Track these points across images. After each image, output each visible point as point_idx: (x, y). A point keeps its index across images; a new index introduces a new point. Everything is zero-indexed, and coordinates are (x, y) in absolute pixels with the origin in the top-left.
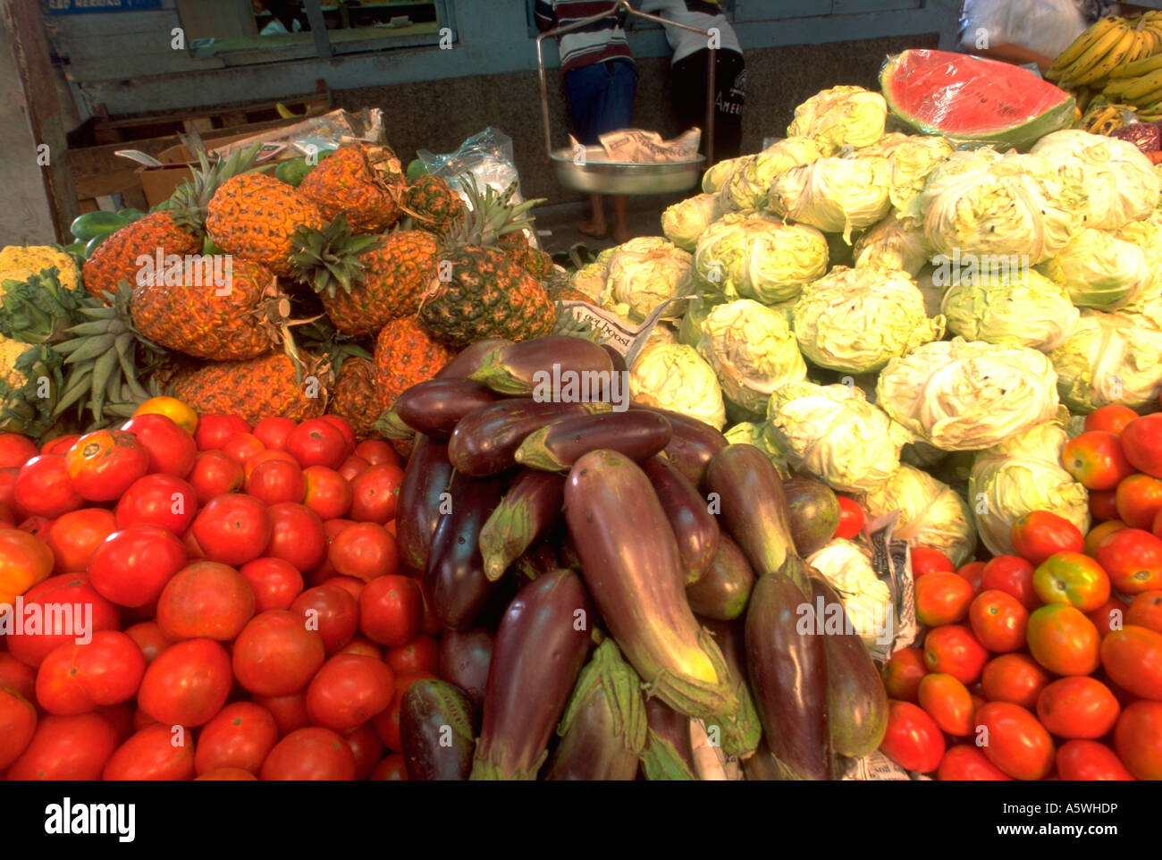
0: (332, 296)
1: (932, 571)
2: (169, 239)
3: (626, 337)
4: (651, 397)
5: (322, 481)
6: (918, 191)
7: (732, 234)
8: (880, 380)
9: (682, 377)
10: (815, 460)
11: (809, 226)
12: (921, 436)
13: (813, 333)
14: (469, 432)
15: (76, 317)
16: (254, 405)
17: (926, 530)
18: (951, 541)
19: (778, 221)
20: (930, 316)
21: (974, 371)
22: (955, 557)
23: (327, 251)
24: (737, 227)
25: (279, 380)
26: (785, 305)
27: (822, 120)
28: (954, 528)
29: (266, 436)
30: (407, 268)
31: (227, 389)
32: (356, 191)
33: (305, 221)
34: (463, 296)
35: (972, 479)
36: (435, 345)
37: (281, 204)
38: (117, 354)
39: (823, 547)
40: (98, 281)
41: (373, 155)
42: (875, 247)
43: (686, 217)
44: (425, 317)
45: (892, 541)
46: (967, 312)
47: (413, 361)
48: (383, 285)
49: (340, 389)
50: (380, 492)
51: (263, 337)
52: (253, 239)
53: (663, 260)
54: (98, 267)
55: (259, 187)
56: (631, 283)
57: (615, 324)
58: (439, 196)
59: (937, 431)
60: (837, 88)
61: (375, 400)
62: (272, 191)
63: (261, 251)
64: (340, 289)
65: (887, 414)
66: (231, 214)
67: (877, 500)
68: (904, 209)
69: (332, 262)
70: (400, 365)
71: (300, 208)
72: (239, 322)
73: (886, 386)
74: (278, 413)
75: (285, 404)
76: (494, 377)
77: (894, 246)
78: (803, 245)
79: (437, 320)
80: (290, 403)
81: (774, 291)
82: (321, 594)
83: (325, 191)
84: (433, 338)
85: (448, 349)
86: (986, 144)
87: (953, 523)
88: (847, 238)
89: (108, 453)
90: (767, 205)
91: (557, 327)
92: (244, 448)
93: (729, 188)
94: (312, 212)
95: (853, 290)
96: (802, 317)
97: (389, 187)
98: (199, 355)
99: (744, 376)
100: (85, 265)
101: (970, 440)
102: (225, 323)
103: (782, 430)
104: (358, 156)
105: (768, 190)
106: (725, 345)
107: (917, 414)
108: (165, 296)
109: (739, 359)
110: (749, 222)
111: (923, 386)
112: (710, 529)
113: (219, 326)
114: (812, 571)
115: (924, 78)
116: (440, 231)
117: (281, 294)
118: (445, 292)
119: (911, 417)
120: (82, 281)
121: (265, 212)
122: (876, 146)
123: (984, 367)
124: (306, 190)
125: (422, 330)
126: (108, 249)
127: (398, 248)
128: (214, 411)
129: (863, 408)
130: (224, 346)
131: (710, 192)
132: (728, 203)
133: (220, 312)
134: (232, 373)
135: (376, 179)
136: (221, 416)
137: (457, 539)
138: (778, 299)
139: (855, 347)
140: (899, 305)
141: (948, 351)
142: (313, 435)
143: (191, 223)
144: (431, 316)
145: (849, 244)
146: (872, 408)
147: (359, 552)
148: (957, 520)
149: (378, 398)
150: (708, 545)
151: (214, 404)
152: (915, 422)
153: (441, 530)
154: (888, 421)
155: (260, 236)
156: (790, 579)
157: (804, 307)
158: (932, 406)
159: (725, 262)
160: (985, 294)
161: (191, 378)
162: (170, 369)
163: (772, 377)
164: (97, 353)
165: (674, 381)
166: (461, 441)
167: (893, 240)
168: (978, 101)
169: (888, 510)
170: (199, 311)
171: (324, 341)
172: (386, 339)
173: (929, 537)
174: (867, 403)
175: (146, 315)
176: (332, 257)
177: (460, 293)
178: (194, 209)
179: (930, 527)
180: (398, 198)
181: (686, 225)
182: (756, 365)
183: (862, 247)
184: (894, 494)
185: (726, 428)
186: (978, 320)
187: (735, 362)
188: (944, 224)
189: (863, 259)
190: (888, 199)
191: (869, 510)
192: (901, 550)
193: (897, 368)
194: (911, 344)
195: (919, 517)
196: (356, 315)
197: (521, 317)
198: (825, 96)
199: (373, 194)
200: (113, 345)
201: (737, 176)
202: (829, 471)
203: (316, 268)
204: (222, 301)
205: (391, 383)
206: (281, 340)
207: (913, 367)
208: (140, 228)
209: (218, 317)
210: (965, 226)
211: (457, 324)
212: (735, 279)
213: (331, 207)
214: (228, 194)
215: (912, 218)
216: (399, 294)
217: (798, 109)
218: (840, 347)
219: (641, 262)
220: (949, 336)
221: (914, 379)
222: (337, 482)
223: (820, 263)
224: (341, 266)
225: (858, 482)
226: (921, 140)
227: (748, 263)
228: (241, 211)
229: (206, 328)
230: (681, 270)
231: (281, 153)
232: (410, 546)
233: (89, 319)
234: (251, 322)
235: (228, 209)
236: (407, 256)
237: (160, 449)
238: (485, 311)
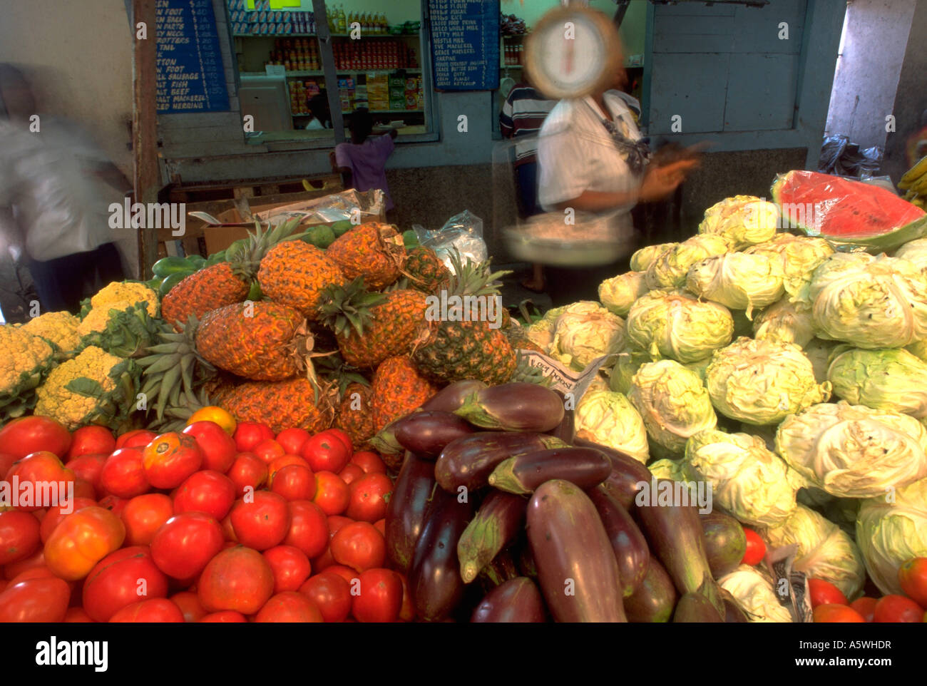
0: (347, 337)
1: (827, 602)
2: (227, 284)
3: (570, 382)
4: (590, 434)
5: (328, 484)
6: (807, 281)
7: (657, 307)
8: (778, 432)
9: (615, 419)
10: (726, 496)
11: (718, 303)
12: (813, 482)
13: (722, 390)
14: (453, 457)
15: (155, 339)
16: (278, 416)
17: (819, 563)
18: (843, 575)
19: (694, 298)
20: (819, 382)
21: (860, 432)
22: (846, 590)
23: (347, 303)
24: (660, 302)
25: (299, 399)
26: (698, 364)
27: (727, 220)
28: (845, 564)
29: (286, 442)
30: (404, 319)
31: (260, 403)
32: (370, 257)
33: (331, 279)
34: (448, 345)
35: (859, 522)
36: (421, 379)
37: (315, 265)
38: (181, 369)
39: (732, 572)
40: (172, 311)
41: (384, 231)
42: (771, 323)
43: (618, 288)
44: (417, 358)
45: (792, 572)
46: (850, 381)
47: (404, 391)
48: (385, 330)
49: (344, 408)
50: (372, 496)
51: (291, 365)
52: (292, 290)
53: (599, 322)
54: (173, 301)
55: (300, 252)
56: (574, 339)
57: (560, 371)
58: (429, 263)
59: (829, 479)
60: (738, 197)
61: (370, 419)
62: (309, 255)
63: (297, 300)
64: (354, 332)
65: (785, 461)
66: (278, 270)
67: (776, 533)
68: (795, 295)
69: (350, 312)
70: (394, 394)
71: (329, 269)
72: (276, 353)
73: (784, 437)
74: (296, 424)
75: (302, 418)
76: (473, 413)
77: (787, 323)
78: (714, 318)
79: (426, 361)
80: (306, 417)
81: (689, 354)
82: (324, 580)
83: (346, 256)
84: (420, 374)
85: (431, 383)
86: (859, 247)
87: (843, 559)
88: (749, 315)
89: (175, 451)
90: (684, 285)
91: (517, 371)
92: (269, 451)
93: (654, 270)
94: (337, 272)
95: (755, 358)
96: (713, 376)
97: (394, 255)
98: (242, 375)
99: (666, 422)
100: (164, 299)
101: (858, 490)
102: (266, 353)
103: (698, 469)
104: (374, 232)
105: (686, 274)
106: (651, 395)
107: (811, 464)
108: (224, 329)
109: (663, 408)
110: (671, 298)
111: (816, 441)
112: (643, 552)
113: (261, 355)
114: (724, 592)
115: (807, 193)
116: (428, 290)
117: (309, 332)
118: (435, 340)
119: (806, 466)
120: (160, 310)
121: (303, 270)
122: (770, 242)
123: (867, 427)
124: (332, 254)
125: (412, 367)
126: (182, 289)
127: (398, 303)
128: (248, 419)
129: (763, 454)
130: (262, 370)
131: (638, 270)
132: (652, 281)
133: (263, 344)
134: (265, 391)
135: (385, 249)
136: (252, 424)
137: (437, 544)
138: (694, 360)
139: (757, 404)
140: (794, 372)
141: (834, 413)
142: (323, 445)
143: (244, 272)
144: (421, 358)
145: (751, 319)
146: (772, 455)
147: (355, 547)
148: (847, 557)
149: (373, 419)
150: (641, 565)
151: (249, 414)
152: (809, 470)
153: (424, 535)
154: (785, 468)
155: (298, 288)
156: (707, 599)
157: (715, 369)
158: (824, 458)
159: (650, 328)
160: (865, 368)
161: (233, 392)
162: (216, 382)
163: (689, 424)
164: (167, 368)
165: (609, 422)
166: (446, 463)
167: (787, 319)
168: (851, 213)
169: (787, 543)
170: (247, 342)
171: (334, 369)
172: (383, 371)
173: (823, 570)
174: (768, 451)
175: (208, 342)
176: (351, 308)
177: (446, 342)
178: (248, 263)
179: (824, 562)
180: (400, 264)
181: (618, 296)
182: (676, 413)
183: (760, 322)
184: (792, 530)
185: (650, 462)
186: (860, 388)
187: (659, 410)
188: (830, 311)
189: (762, 331)
190: (782, 287)
191: (770, 542)
192: (799, 580)
193: (793, 423)
194: (804, 405)
195: (814, 551)
196: (362, 352)
197: (491, 363)
198: (729, 202)
199: (381, 260)
200: (179, 361)
201: (660, 261)
202: (738, 507)
203: (336, 315)
204: (265, 336)
205: (385, 407)
206: (305, 367)
207: (806, 424)
208: (207, 274)
209: (261, 348)
210: (847, 312)
211: (441, 366)
212: (658, 342)
213: (349, 268)
214: (277, 255)
215: (802, 302)
216: (396, 338)
217: (708, 211)
218: (745, 404)
219: (583, 322)
220: (835, 399)
221: (808, 434)
222: (339, 486)
223: (727, 334)
224: (356, 316)
225: (761, 518)
226: (807, 241)
227: (671, 330)
228: (285, 268)
229: (251, 356)
230: (613, 330)
231: (307, 219)
232: (397, 545)
233: (164, 341)
234: (284, 353)
235: (275, 267)
236: (405, 310)
237: (212, 450)
238: (464, 357)
